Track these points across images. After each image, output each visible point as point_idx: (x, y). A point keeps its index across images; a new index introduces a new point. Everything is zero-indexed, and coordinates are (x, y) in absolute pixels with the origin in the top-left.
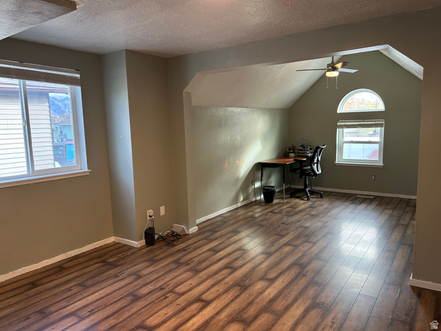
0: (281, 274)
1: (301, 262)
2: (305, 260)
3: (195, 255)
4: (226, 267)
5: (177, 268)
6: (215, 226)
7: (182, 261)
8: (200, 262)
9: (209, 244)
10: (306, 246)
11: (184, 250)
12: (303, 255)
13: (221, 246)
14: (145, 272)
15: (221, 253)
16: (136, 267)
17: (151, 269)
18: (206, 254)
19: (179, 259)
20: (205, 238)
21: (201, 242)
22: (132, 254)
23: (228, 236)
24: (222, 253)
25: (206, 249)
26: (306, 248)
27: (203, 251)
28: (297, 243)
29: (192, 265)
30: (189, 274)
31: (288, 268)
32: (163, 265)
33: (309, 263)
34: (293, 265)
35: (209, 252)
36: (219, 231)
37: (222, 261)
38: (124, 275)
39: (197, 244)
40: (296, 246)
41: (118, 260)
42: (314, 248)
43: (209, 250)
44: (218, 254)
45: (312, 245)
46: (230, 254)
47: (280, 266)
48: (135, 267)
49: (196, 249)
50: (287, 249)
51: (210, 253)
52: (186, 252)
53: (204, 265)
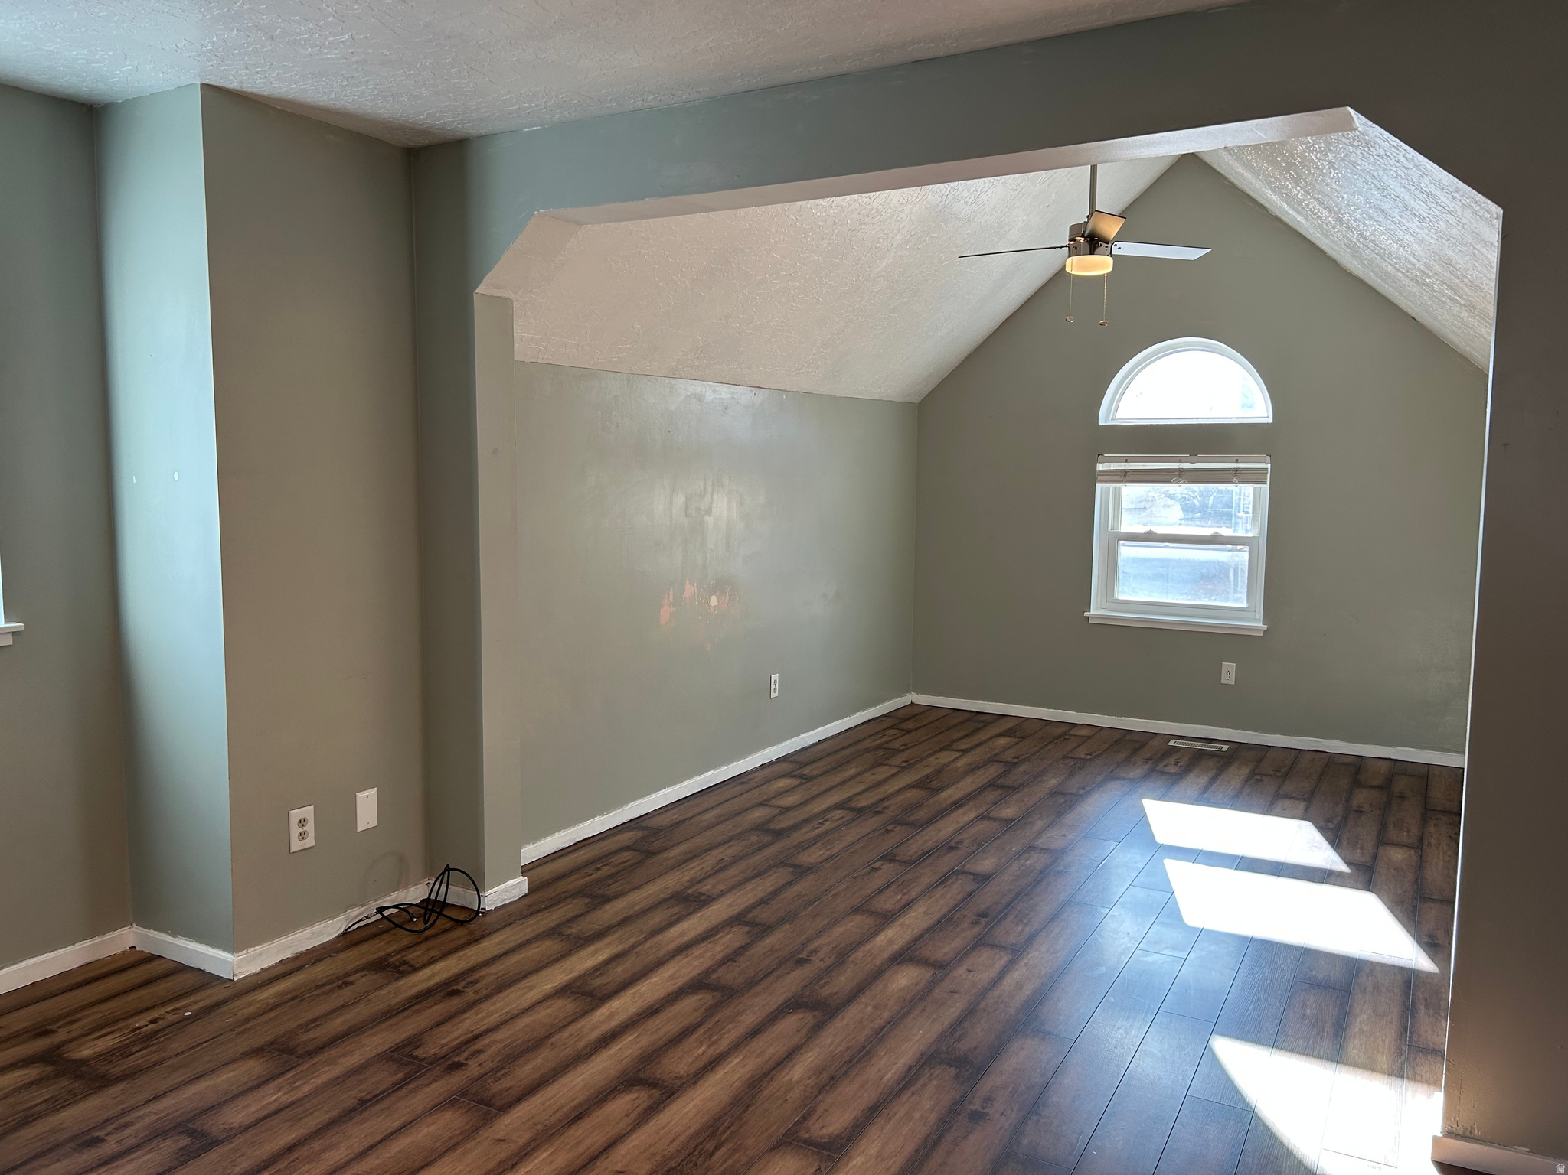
0: (873, 1112)
1: (964, 1046)
2: (979, 1034)
3: (493, 1019)
4: (630, 1080)
5: (398, 1086)
6: (606, 871)
7: (429, 1050)
8: (513, 1057)
9: (567, 963)
10: (984, 966)
11: (449, 989)
12: (970, 1012)
13: (620, 971)
14: (236, 1115)
15: (615, 1004)
16: (202, 1085)
17: (273, 1096)
18: (543, 1014)
19: (414, 1041)
20: (554, 932)
21: (532, 952)
22: (197, 1016)
23: (658, 918)
24: (622, 1007)
25: (549, 987)
26: (984, 977)
27: (535, 995)
28: (944, 948)
29: (473, 1069)
30: (450, 1121)
31: (908, 1081)
32: (336, 1071)
33: (997, 1050)
34: (928, 1060)
35: (560, 1003)
36: (616, 897)
37: (613, 1050)
38: (129, 1137)
39: (514, 959)
40: (941, 968)
41: (122, 1052)
42: (1016, 975)
43: (563, 991)
44: (603, 1012)
45: (1004, 959)
46: (652, 1011)
47: (871, 1073)
48: (193, 1090)
49: (503, 985)
50: (905, 979)
51: (565, 1006)
52: (456, 1002)
53: (527, 1070)
